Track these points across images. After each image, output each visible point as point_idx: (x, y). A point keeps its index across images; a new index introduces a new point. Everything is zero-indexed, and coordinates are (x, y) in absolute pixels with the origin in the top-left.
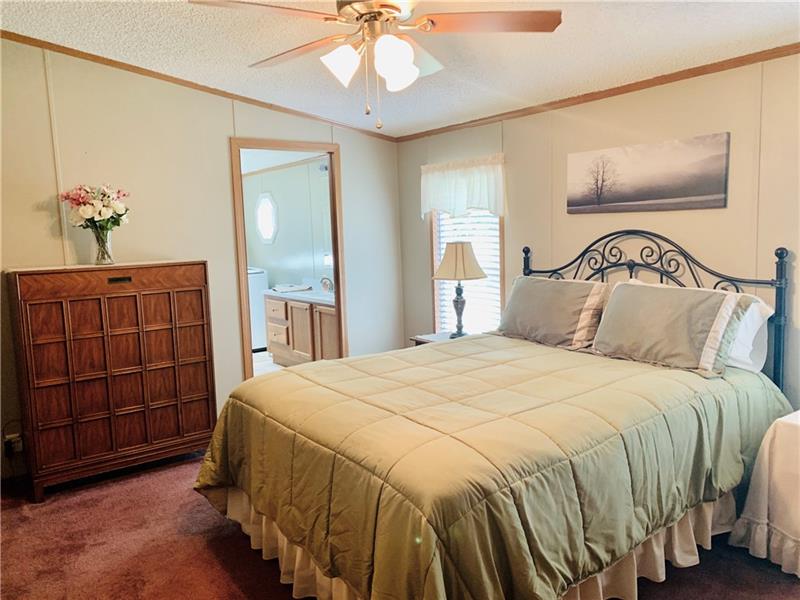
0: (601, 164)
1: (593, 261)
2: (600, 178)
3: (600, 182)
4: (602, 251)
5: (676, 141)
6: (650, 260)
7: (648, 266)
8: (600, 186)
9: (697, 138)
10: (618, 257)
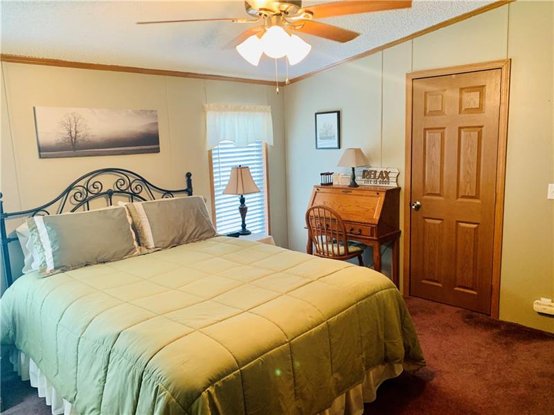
0: (73, 119)
1: (78, 195)
2: (73, 129)
3: (73, 133)
4: (86, 187)
5: (130, 111)
6: (123, 188)
7: (122, 191)
8: (73, 135)
9: (142, 110)
10: (100, 188)
